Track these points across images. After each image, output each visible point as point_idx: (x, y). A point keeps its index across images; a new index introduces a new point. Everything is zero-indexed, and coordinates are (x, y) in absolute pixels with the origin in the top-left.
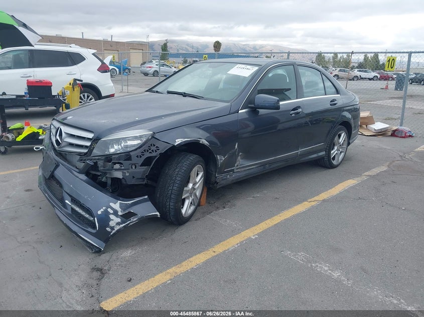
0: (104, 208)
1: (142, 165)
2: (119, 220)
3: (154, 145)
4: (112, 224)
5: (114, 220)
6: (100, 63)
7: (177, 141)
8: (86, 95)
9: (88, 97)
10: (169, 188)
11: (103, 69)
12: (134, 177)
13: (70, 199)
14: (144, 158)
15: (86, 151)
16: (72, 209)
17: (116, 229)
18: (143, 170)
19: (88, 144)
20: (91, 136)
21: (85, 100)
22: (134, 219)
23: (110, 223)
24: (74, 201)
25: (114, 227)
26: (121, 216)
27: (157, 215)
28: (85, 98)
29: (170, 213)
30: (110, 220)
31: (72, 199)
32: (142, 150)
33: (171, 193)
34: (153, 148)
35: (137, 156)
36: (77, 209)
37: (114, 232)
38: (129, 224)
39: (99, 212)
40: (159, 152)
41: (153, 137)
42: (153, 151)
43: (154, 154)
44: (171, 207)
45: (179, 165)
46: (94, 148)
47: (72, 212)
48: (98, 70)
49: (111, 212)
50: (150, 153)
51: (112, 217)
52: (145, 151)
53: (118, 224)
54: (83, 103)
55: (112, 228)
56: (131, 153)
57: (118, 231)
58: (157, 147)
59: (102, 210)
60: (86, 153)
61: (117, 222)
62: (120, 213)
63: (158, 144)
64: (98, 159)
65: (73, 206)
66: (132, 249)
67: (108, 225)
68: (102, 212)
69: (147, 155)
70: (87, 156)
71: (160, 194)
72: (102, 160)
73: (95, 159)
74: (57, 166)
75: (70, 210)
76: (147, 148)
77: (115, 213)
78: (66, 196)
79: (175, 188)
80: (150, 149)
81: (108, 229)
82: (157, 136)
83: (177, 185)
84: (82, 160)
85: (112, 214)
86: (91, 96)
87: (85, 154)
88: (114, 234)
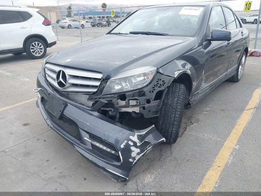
0: (126, 142)
1: (155, 99)
2: (138, 150)
3: (160, 80)
4: (133, 155)
5: (135, 151)
6: (44, 19)
7: (175, 73)
8: (36, 43)
9: (38, 44)
10: (172, 116)
11: (47, 23)
12: (149, 111)
13: (88, 136)
14: (155, 92)
15: (95, 90)
16: (92, 145)
17: (137, 159)
18: (157, 104)
19: (98, 83)
20: (99, 76)
21: (37, 47)
22: (149, 148)
23: (132, 155)
24: (93, 137)
25: (135, 157)
26: (139, 146)
27: (164, 140)
28: (36, 46)
29: (171, 137)
30: (131, 151)
31: (90, 136)
32: (152, 85)
33: (174, 120)
34: (160, 82)
35: (150, 92)
36: (98, 144)
37: (135, 161)
38: (146, 152)
39: (122, 146)
40: (166, 85)
41: (158, 72)
42: (160, 85)
43: (162, 88)
44: (173, 132)
45: (176, 95)
46: (104, 87)
47: (92, 148)
48: (43, 24)
49: (132, 144)
50: (159, 87)
51: (133, 148)
52: (155, 86)
53: (138, 154)
54: (35, 49)
55: (134, 159)
56: (145, 89)
57: (138, 160)
58: (163, 81)
59: (124, 144)
60: (96, 92)
61: (137, 152)
62: (138, 144)
63: (163, 78)
64: (111, 97)
65: (92, 142)
66: (149, 173)
67: (130, 157)
68: (124, 145)
69: (157, 89)
70: (97, 95)
71: (163, 122)
72: (115, 97)
73: (108, 98)
74: (66, 106)
75: (90, 145)
76: (156, 83)
77: (135, 145)
78: (83, 133)
79: (177, 116)
80: (158, 84)
81: (131, 160)
82: (161, 71)
83: (178, 113)
84: (92, 99)
85: (133, 146)
86: (40, 44)
87: (94, 93)
88: (136, 163)
